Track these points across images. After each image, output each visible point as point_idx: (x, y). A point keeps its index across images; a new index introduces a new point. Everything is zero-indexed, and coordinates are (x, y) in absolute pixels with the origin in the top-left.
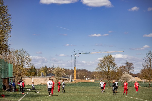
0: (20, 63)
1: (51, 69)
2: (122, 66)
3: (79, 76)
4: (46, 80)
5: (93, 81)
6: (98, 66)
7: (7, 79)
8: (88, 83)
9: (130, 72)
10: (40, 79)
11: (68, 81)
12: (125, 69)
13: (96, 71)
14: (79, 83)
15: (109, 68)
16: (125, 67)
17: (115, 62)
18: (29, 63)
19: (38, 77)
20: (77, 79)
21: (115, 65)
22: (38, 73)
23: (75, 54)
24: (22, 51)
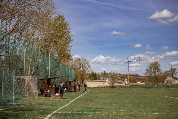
0: (82, 69)
1: (109, 74)
2: (167, 71)
3: (132, 80)
4: (104, 83)
5: (144, 84)
6: (146, 71)
7: (69, 82)
8: (139, 85)
9: (173, 76)
10: (99, 83)
11: (122, 84)
12: (169, 73)
13: (145, 75)
14: (132, 85)
15: (155, 73)
16: (169, 72)
17: (160, 67)
18: (89, 69)
19: (97, 80)
20: (130, 82)
21: (160, 71)
22: (98, 77)
23: (128, 62)
24: (83, 59)
